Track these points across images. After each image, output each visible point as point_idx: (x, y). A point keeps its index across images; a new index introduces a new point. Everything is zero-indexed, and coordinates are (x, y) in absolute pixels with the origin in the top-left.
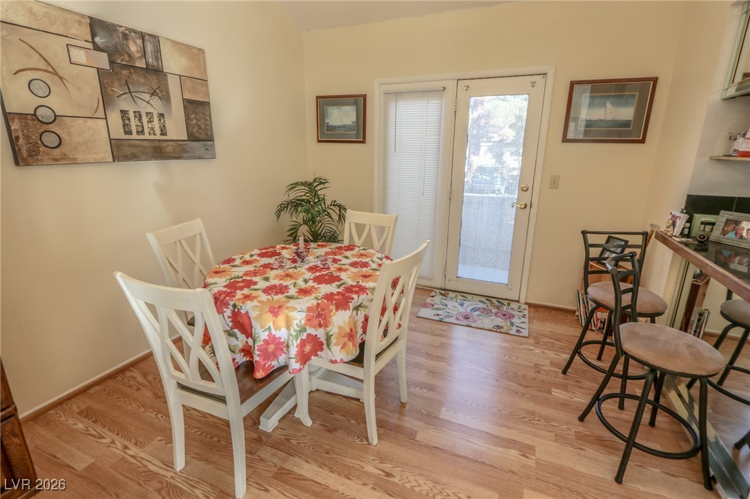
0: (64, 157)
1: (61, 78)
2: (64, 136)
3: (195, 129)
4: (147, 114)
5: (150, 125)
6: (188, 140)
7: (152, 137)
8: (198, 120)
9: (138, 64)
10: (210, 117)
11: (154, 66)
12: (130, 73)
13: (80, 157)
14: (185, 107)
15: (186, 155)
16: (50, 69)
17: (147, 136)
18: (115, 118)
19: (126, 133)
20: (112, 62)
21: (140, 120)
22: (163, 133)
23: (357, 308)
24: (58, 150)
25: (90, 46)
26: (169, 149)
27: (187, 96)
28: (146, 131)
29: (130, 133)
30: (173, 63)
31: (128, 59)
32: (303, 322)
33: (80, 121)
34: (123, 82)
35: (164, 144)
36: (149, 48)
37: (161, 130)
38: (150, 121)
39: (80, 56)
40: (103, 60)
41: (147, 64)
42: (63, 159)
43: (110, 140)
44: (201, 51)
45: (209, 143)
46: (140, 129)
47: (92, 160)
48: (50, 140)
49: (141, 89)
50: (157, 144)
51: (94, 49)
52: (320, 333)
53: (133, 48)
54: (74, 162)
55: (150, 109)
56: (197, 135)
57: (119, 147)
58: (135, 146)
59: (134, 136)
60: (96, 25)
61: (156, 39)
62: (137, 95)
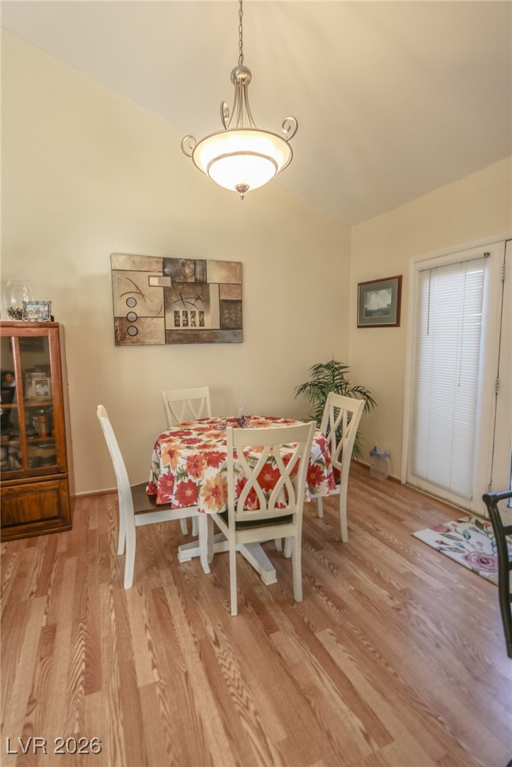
0: (138, 341)
1: (143, 295)
2: (140, 329)
3: (227, 321)
4: (192, 312)
5: (193, 320)
6: (221, 329)
7: (194, 328)
8: (230, 314)
9: (190, 281)
10: (241, 311)
11: (200, 280)
12: (184, 287)
13: (146, 341)
14: (221, 306)
15: (217, 340)
16: (138, 291)
17: (189, 327)
18: (170, 317)
19: (176, 325)
20: (173, 282)
21: (187, 317)
22: (202, 324)
24: (135, 337)
25: (161, 274)
26: (205, 336)
27: (223, 297)
28: (190, 323)
29: (179, 325)
30: (215, 276)
31: (183, 278)
32: (185, 468)
33: (150, 319)
34: (178, 293)
35: (201, 333)
36: (199, 268)
37: (200, 323)
38: (193, 317)
39: (154, 281)
40: (167, 282)
41: (196, 279)
42: (137, 342)
43: (166, 330)
44: (239, 264)
45: (238, 331)
46: (185, 323)
47: (153, 343)
48: (132, 331)
49: (190, 296)
50: (196, 332)
51: (164, 276)
53: (187, 271)
54: (143, 344)
55: (194, 309)
56: (228, 325)
57: (170, 334)
58: (180, 334)
59: (181, 327)
60: (166, 261)
61: (204, 262)
62: (187, 300)
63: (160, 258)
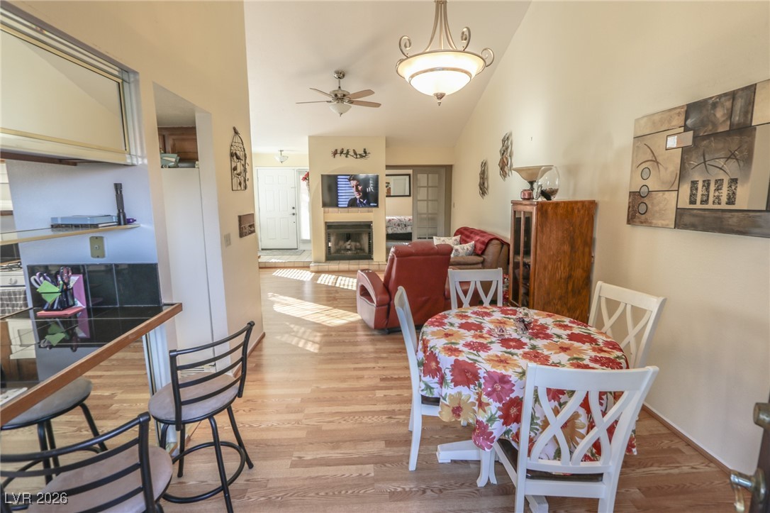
1: (658, 163)
2: (649, 206)
4: (717, 181)
5: (717, 194)
6: (766, 210)
7: (716, 206)
9: (721, 129)
11: (738, 124)
12: (710, 142)
13: (654, 221)
16: (653, 159)
17: (710, 206)
18: (686, 189)
19: (691, 202)
20: (695, 137)
21: (708, 190)
22: (731, 201)
24: (644, 216)
25: (682, 129)
28: (711, 199)
29: (694, 202)
31: (710, 127)
33: (661, 194)
34: (701, 152)
35: (727, 215)
36: (740, 103)
37: (729, 199)
38: (718, 189)
41: (731, 124)
42: (645, 222)
43: (677, 208)
46: (705, 198)
47: (660, 226)
48: (642, 209)
49: (717, 156)
50: (719, 214)
51: (685, 131)
53: (720, 113)
57: (682, 215)
59: (698, 205)
60: (691, 109)
61: (751, 89)
62: (712, 163)
63: (682, 107)
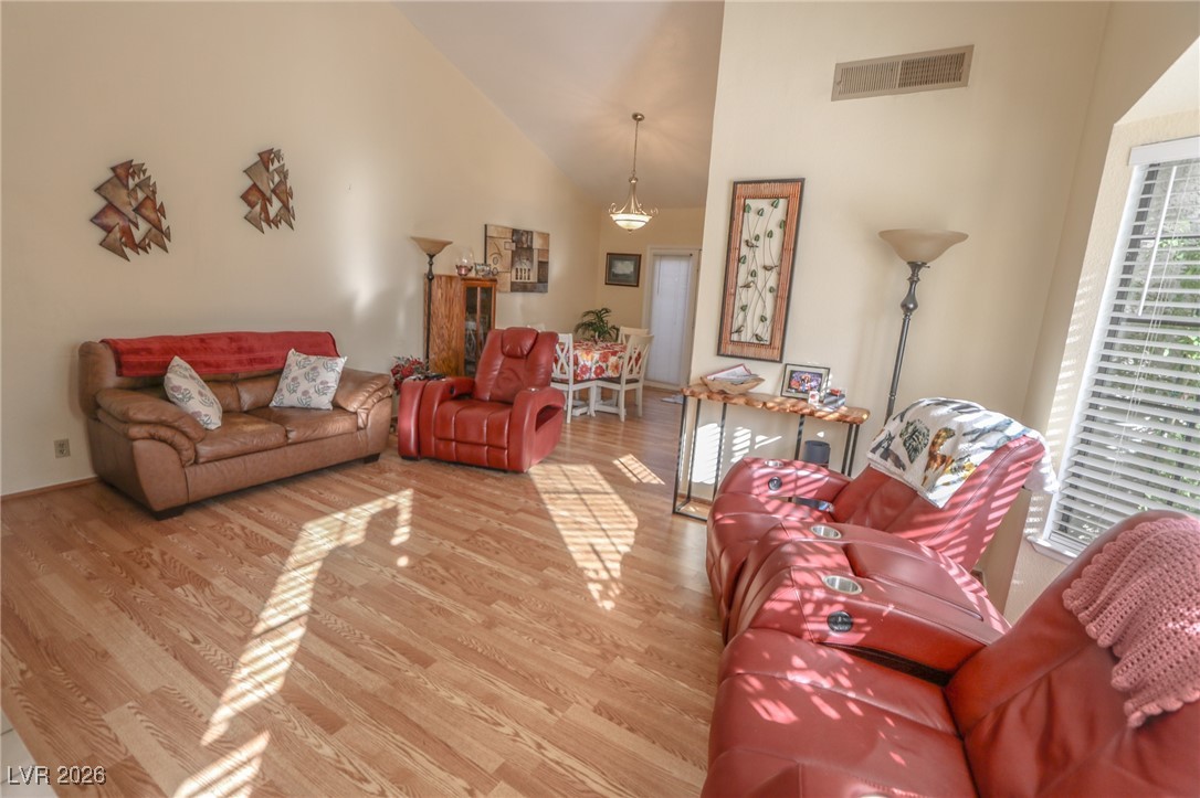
1: (501, 256)
3: (541, 277)
5: (525, 275)
6: (538, 282)
7: (524, 281)
8: (542, 272)
9: (525, 246)
10: (548, 270)
12: (522, 250)
14: (539, 265)
15: (536, 290)
16: (499, 253)
18: (514, 272)
20: (517, 247)
21: (522, 273)
22: (529, 278)
23: (620, 357)
27: (540, 259)
33: (504, 274)
34: (519, 255)
36: (529, 237)
39: (508, 246)
40: (514, 246)
43: (511, 282)
44: (548, 235)
45: (546, 284)
47: (504, 291)
49: (524, 258)
50: (525, 284)
51: (512, 242)
52: (604, 365)
53: (524, 239)
54: (500, 292)
55: (525, 267)
56: (541, 280)
58: (517, 285)
60: (515, 232)
61: (532, 232)
62: (522, 261)
63: (511, 229)
